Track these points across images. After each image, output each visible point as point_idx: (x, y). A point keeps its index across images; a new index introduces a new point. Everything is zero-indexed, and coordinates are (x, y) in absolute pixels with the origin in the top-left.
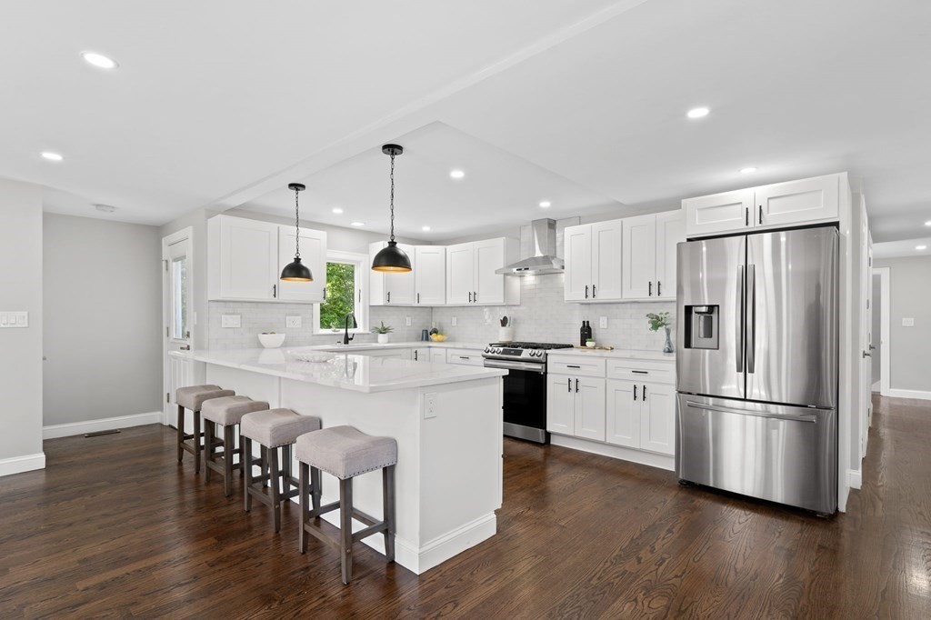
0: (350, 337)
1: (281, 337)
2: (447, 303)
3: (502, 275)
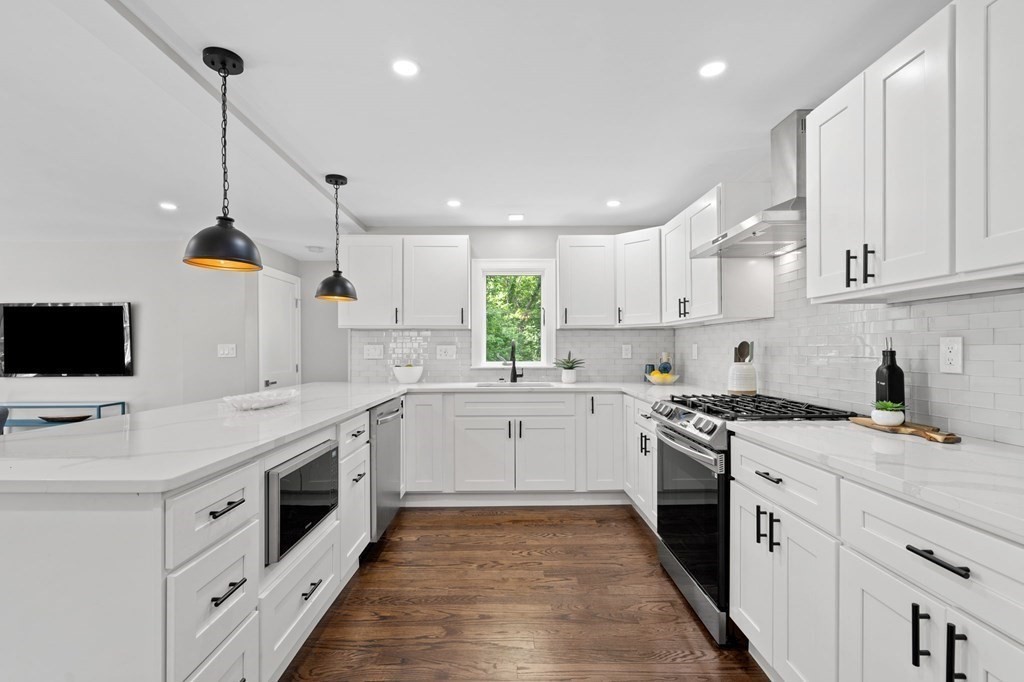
0: (518, 373)
1: (418, 371)
2: (663, 321)
3: (715, 260)
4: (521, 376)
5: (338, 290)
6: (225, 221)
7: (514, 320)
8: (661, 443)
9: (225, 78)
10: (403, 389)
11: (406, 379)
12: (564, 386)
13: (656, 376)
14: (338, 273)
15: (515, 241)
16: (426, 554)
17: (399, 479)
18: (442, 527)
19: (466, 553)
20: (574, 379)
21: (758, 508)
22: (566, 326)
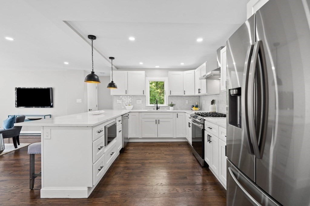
0: (158, 107)
1: (132, 107)
2: (196, 94)
3: (205, 80)
4: (159, 108)
5: (113, 86)
6: (93, 72)
7: (158, 92)
8: (192, 124)
9: (92, 41)
10: (129, 111)
11: (129, 109)
12: (170, 111)
13: (194, 108)
14: (112, 82)
15: (157, 72)
16: (136, 151)
17: (128, 134)
18: (139, 146)
19: (145, 151)
20: (173, 109)
21: (208, 135)
22: (171, 95)
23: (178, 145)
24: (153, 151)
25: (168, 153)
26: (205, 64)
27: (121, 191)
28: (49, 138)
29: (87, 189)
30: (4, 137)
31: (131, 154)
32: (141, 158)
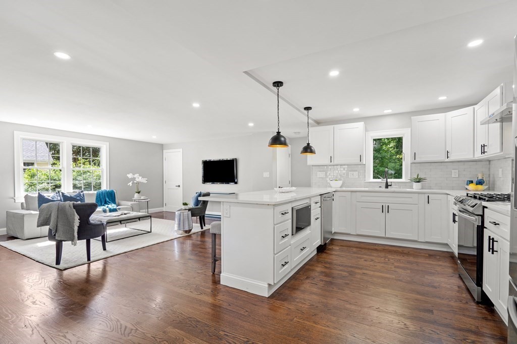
0: (389, 184)
1: (340, 183)
2: (475, 157)
4: (391, 185)
5: (309, 150)
8: (460, 216)
9: (278, 89)
10: (334, 190)
11: (336, 185)
12: (413, 190)
13: (472, 187)
14: (308, 144)
16: (342, 253)
17: (332, 226)
18: (349, 247)
19: (359, 256)
20: (420, 187)
21: (490, 237)
22: (415, 161)
23: (427, 255)
24: (373, 258)
25: (401, 265)
26: (498, 91)
27: (311, 301)
28: (228, 216)
29: (267, 286)
30: (193, 215)
31: (336, 256)
32: (350, 265)
